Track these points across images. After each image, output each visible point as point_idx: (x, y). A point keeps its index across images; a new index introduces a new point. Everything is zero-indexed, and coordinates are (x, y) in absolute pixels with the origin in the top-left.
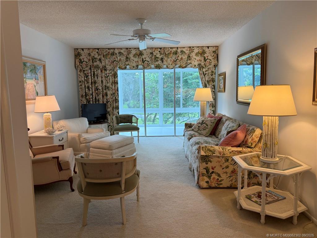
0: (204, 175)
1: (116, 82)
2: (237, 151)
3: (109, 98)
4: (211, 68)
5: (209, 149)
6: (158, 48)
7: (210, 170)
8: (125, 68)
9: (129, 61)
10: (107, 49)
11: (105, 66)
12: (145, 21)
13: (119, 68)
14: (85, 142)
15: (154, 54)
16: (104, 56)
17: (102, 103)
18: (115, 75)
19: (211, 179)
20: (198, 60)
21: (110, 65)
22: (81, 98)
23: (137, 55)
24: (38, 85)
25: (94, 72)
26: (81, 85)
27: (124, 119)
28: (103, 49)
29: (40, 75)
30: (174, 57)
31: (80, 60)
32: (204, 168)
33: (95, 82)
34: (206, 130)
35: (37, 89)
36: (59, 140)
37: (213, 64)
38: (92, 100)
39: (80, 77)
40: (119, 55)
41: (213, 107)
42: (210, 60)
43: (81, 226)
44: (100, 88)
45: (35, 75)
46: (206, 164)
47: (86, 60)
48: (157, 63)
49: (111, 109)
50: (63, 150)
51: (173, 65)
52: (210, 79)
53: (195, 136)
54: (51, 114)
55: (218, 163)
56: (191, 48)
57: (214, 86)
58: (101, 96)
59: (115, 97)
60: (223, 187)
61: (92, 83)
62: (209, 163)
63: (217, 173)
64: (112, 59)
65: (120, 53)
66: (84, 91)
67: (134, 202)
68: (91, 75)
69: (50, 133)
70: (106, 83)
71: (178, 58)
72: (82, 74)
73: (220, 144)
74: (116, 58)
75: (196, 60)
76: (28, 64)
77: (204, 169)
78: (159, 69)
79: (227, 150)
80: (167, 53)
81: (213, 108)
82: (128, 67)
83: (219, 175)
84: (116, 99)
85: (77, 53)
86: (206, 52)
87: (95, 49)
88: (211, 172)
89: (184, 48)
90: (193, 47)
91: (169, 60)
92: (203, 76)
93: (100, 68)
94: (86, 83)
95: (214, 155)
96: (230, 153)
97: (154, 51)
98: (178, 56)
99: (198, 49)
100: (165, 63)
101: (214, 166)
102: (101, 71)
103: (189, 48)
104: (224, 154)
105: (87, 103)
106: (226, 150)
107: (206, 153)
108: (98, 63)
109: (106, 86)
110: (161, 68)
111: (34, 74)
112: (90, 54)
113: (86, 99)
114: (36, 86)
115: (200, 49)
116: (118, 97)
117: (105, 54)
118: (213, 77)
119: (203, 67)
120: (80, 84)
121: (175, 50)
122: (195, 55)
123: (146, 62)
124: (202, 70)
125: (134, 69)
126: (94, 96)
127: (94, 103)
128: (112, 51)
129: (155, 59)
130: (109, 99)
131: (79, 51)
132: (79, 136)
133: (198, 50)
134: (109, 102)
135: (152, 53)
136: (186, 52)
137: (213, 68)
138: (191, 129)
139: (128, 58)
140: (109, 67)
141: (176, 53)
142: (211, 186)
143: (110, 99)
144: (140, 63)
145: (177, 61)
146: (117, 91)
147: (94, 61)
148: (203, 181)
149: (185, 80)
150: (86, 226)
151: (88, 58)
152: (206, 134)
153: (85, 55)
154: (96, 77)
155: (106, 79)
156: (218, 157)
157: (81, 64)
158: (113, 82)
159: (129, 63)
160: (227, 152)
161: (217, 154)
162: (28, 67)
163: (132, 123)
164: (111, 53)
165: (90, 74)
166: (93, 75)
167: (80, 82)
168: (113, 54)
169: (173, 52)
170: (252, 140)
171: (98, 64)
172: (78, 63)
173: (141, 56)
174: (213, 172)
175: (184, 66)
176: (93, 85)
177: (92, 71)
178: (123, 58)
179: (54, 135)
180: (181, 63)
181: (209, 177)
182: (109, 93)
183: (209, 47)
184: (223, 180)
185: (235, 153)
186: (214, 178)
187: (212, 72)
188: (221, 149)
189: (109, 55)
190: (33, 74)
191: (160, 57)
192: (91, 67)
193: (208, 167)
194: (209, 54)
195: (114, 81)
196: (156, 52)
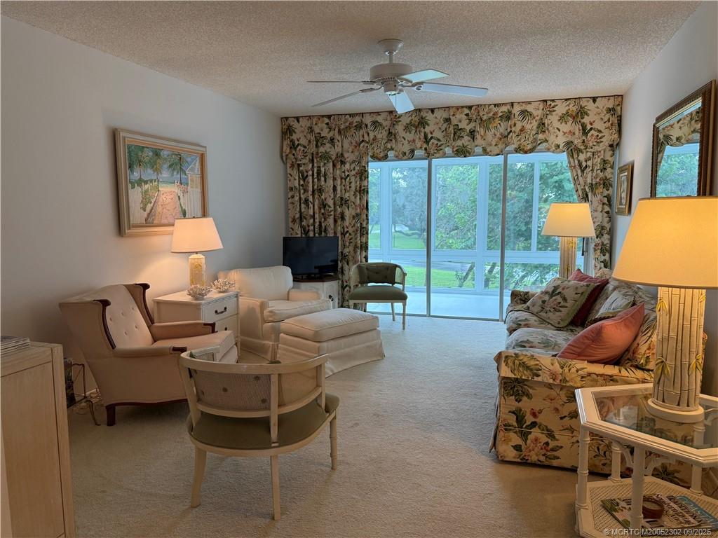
0: (511, 430)
1: (363, 188)
2: (601, 375)
3: (348, 224)
4: (602, 152)
5: (523, 363)
6: (462, 107)
7: (526, 417)
8: (385, 158)
9: (394, 141)
10: (348, 116)
11: (342, 154)
12: (400, 46)
13: (372, 157)
14: (271, 319)
15: (454, 121)
16: (340, 132)
17: (332, 235)
18: (363, 174)
19: (528, 442)
20: (565, 133)
21: (352, 152)
22: (291, 225)
23: (414, 126)
24: (186, 195)
25: (320, 167)
26: (293, 197)
27: (377, 273)
28: (340, 117)
29: (193, 173)
30: (503, 127)
31: (292, 141)
32: (509, 410)
33: (320, 191)
34: (560, 311)
35: (184, 203)
36: (216, 312)
37: (606, 141)
38: (312, 228)
39: (292, 179)
40: (372, 128)
41: (603, 252)
42: (600, 131)
43: (187, 507)
44: (331, 203)
45: (179, 176)
46: (516, 400)
47: (303, 141)
48: (459, 143)
49: (351, 248)
50: (213, 334)
51: (501, 146)
52: (598, 180)
53: (527, 326)
54: (204, 257)
55: (547, 403)
56: (549, 103)
57: (609, 198)
58: (331, 220)
59: (361, 224)
60: (560, 465)
61: (313, 191)
62: (525, 398)
63: (547, 427)
64: (357, 139)
65: (375, 123)
66: (298, 209)
67: (322, 471)
68: (313, 175)
69: (198, 295)
70: (344, 191)
71: (513, 129)
72: (295, 173)
73: (562, 353)
74: (366, 136)
75: (560, 132)
76: (165, 153)
77: (510, 412)
78: (465, 157)
79: (573, 370)
80: (485, 118)
81: (604, 255)
82: (391, 154)
83: (550, 434)
84: (362, 228)
85: (287, 128)
86: (588, 112)
87: (323, 116)
88: (528, 423)
89: (529, 103)
90: (553, 101)
91: (489, 134)
92: (579, 171)
93: (331, 159)
94: (302, 191)
95: (536, 379)
96: (582, 377)
97: (454, 115)
98: (513, 123)
99: (566, 104)
100: (479, 141)
101: (537, 409)
102: (334, 166)
103: (542, 104)
104: (565, 380)
105: (303, 236)
106: (569, 370)
107: (516, 372)
108: (327, 147)
109: (342, 198)
110: (470, 153)
111: (178, 173)
112: (311, 128)
113: (302, 226)
114: (181, 197)
115: (571, 106)
116: (367, 223)
117: (342, 127)
118: (607, 174)
119: (579, 151)
120: (290, 194)
121: (507, 111)
122: (559, 120)
123: (433, 140)
124: (575, 156)
125: (405, 157)
126: (317, 221)
127: (317, 235)
128: (358, 119)
129: (455, 134)
130: (347, 227)
131: (291, 122)
132: (263, 306)
133: (567, 108)
134: (348, 234)
135: (448, 120)
136: (535, 113)
137: (607, 151)
138: (525, 306)
139: (392, 133)
140: (349, 157)
141: (508, 117)
142: (526, 458)
143: (350, 228)
144: (418, 144)
145: (509, 136)
146: (365, 211)
147: (319, 144)
148: (507, 444)
149: (556, 182)
150: (196, 507)
151: (308, 136)
152: (559, 323)
153: (303, 132)
154: (323, 179)
155: (344, 183)
156: (550, 386)
157: (294, 152)
158: (358, 188)
159: (394, 146)
160: (574, 376)
161: (545, 377)
162: (165, 159)
163: (393, 283)
164: (356, 124)
165: (310, 173)
166: (318, 176)
167: (291, 189)
168: (359, 126)
169: (501, 114)
170: (649, 349)
171: (328, 151)
172: (287, 149)
173: (422, 129)
174: (534, 424)
175: (529, 147)
176: (316, 196)
177: (315, 165)
178: (382, 135)
179: (203, 302)
180: (520, 140)
181: (524, 436)
182: (348, 213)
183: (598, 100)
184: (561, 447)
185: (597, 381)
186: (536, 440)
187: (605, 161)
188: (557, 364)
189: (352, 129)
190: (175, 173)
191: (468, 128)
192: (313, 158)
193: (521, 410)
194: (596, 117)
195: (360, 187)
196: (458, 116)
